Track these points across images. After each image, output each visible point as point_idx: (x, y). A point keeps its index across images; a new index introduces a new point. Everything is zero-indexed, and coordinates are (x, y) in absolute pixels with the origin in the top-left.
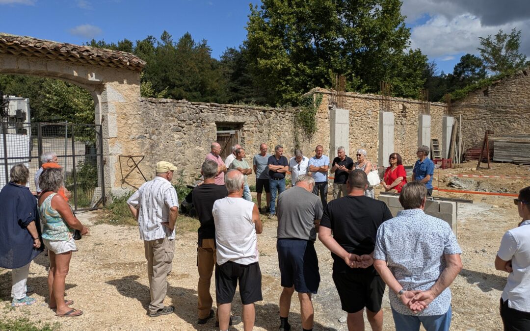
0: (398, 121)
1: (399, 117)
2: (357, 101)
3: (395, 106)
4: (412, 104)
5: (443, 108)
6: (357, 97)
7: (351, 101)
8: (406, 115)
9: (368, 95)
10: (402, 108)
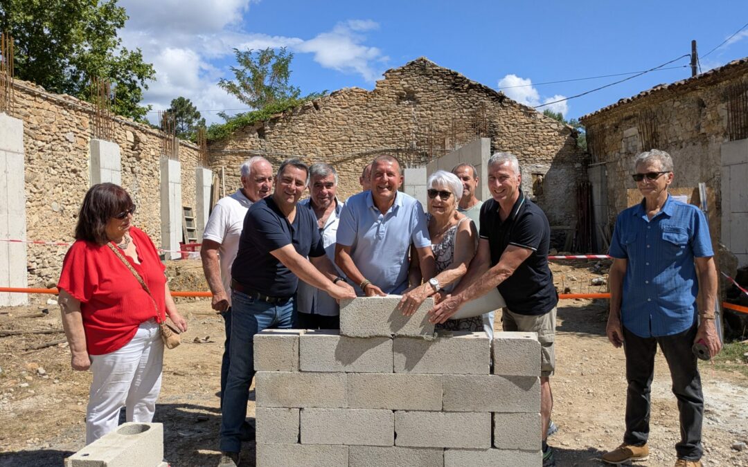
0: (126, 164)
1: (129, 157)
2: (40, 106)
3: (119, 134)
4: (149, 135)
5: (196, 153)
6: (39, 96)
7: (26, 102)
8: (141, 156)
9: (64, 97)
10: (133, 141)
